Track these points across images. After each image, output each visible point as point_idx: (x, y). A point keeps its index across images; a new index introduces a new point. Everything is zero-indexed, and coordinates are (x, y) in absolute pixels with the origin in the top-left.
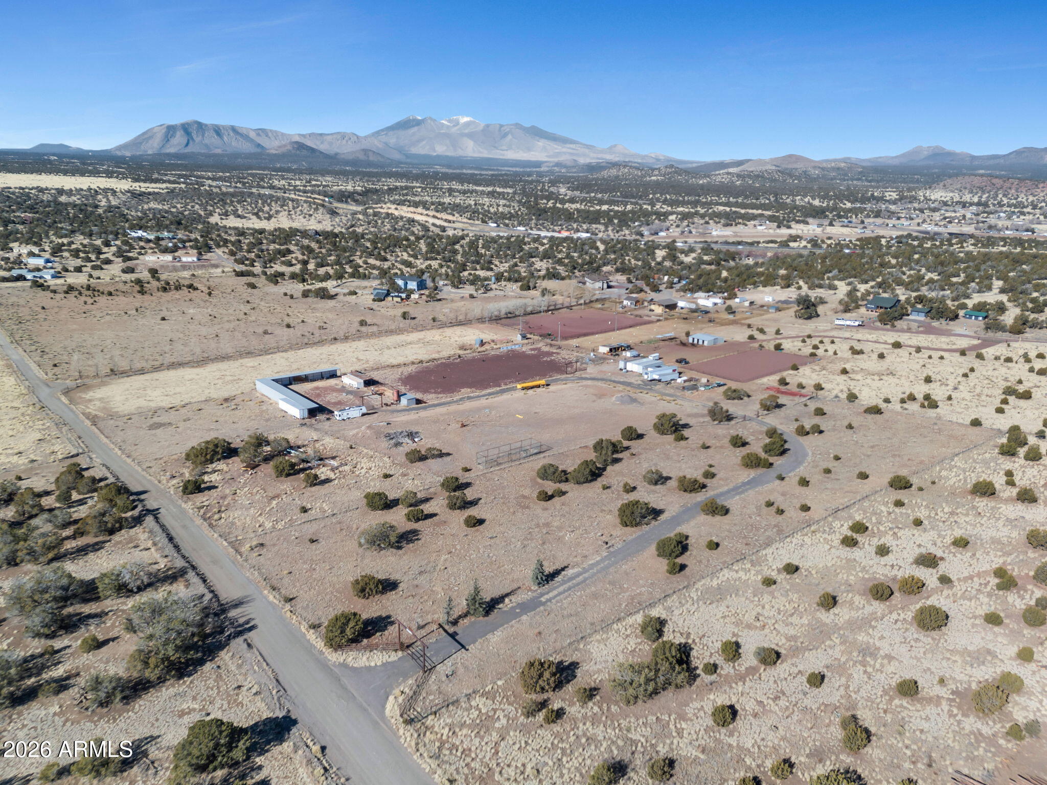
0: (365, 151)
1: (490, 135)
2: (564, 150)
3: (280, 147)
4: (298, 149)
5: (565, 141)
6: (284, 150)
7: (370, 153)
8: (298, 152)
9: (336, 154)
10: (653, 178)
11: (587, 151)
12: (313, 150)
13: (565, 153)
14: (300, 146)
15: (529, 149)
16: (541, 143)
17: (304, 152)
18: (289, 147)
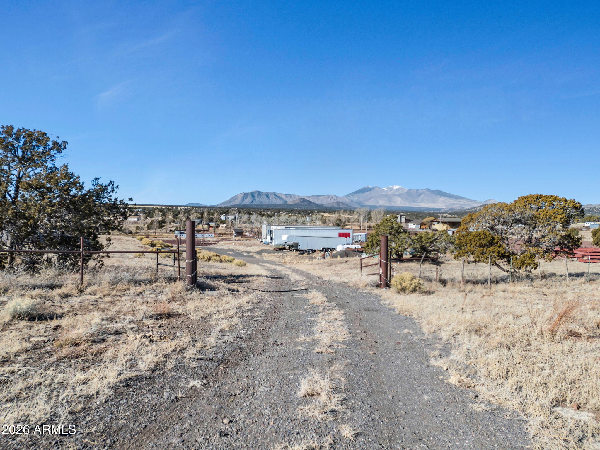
0: (338, 203)
1: (410, 194)
2: (456, 202)
3: (294, 201)
4: (303, 202)
5: (457, 197)
6: (295, 202)
7: (341, 204)
8: (303, 203)
9: (323, 204)
11: (471, 203)
12: (310, 202)
13: (457, 204)
14: (304, 200)
15: (434, 202)
16: (442, 199)
17: (306, 203)
18: (298, 201)
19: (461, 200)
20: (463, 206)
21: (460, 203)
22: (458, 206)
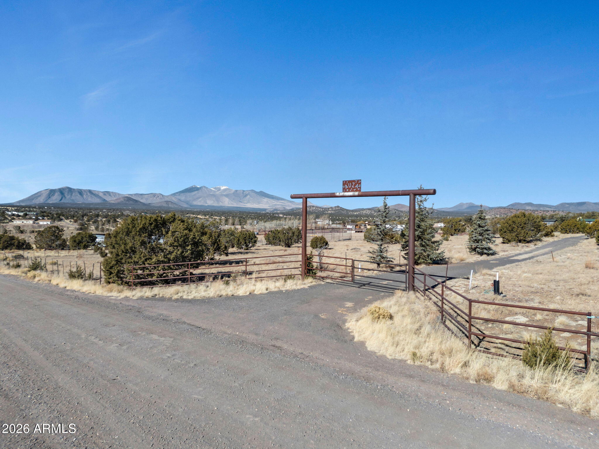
0: (167, 202)
1: (238, 195)
2: (278, 203)
3: (116, 200)
4: (127, 201)
5: (278, 199)
6: (119, 201)
7: (170, 203)
8: (127, 202)
10: (329, 212)
11: (290, 204)
12: (136, 201)
13: (279, 205)
14: (128, 199)
15: (259, 203)
16: (266, 200)
17: (131, 202)
18: (122, 200)
19: (282, 201)
20: (284, 207)
21: (281, 204)
22: (280, 206)
